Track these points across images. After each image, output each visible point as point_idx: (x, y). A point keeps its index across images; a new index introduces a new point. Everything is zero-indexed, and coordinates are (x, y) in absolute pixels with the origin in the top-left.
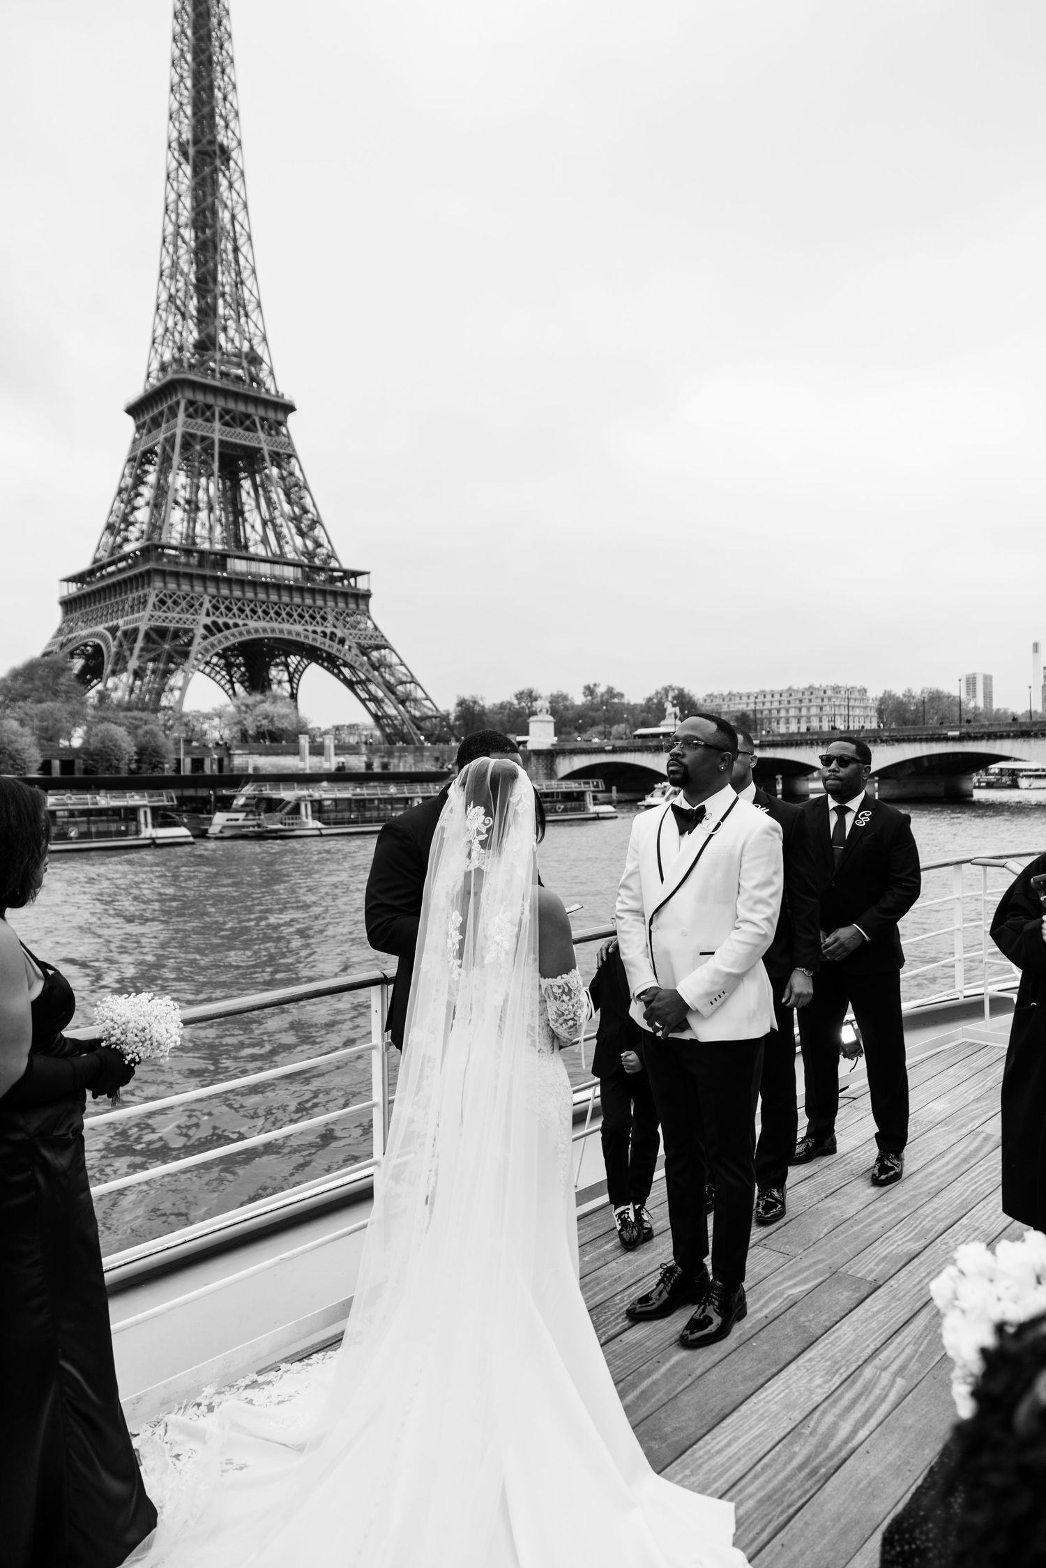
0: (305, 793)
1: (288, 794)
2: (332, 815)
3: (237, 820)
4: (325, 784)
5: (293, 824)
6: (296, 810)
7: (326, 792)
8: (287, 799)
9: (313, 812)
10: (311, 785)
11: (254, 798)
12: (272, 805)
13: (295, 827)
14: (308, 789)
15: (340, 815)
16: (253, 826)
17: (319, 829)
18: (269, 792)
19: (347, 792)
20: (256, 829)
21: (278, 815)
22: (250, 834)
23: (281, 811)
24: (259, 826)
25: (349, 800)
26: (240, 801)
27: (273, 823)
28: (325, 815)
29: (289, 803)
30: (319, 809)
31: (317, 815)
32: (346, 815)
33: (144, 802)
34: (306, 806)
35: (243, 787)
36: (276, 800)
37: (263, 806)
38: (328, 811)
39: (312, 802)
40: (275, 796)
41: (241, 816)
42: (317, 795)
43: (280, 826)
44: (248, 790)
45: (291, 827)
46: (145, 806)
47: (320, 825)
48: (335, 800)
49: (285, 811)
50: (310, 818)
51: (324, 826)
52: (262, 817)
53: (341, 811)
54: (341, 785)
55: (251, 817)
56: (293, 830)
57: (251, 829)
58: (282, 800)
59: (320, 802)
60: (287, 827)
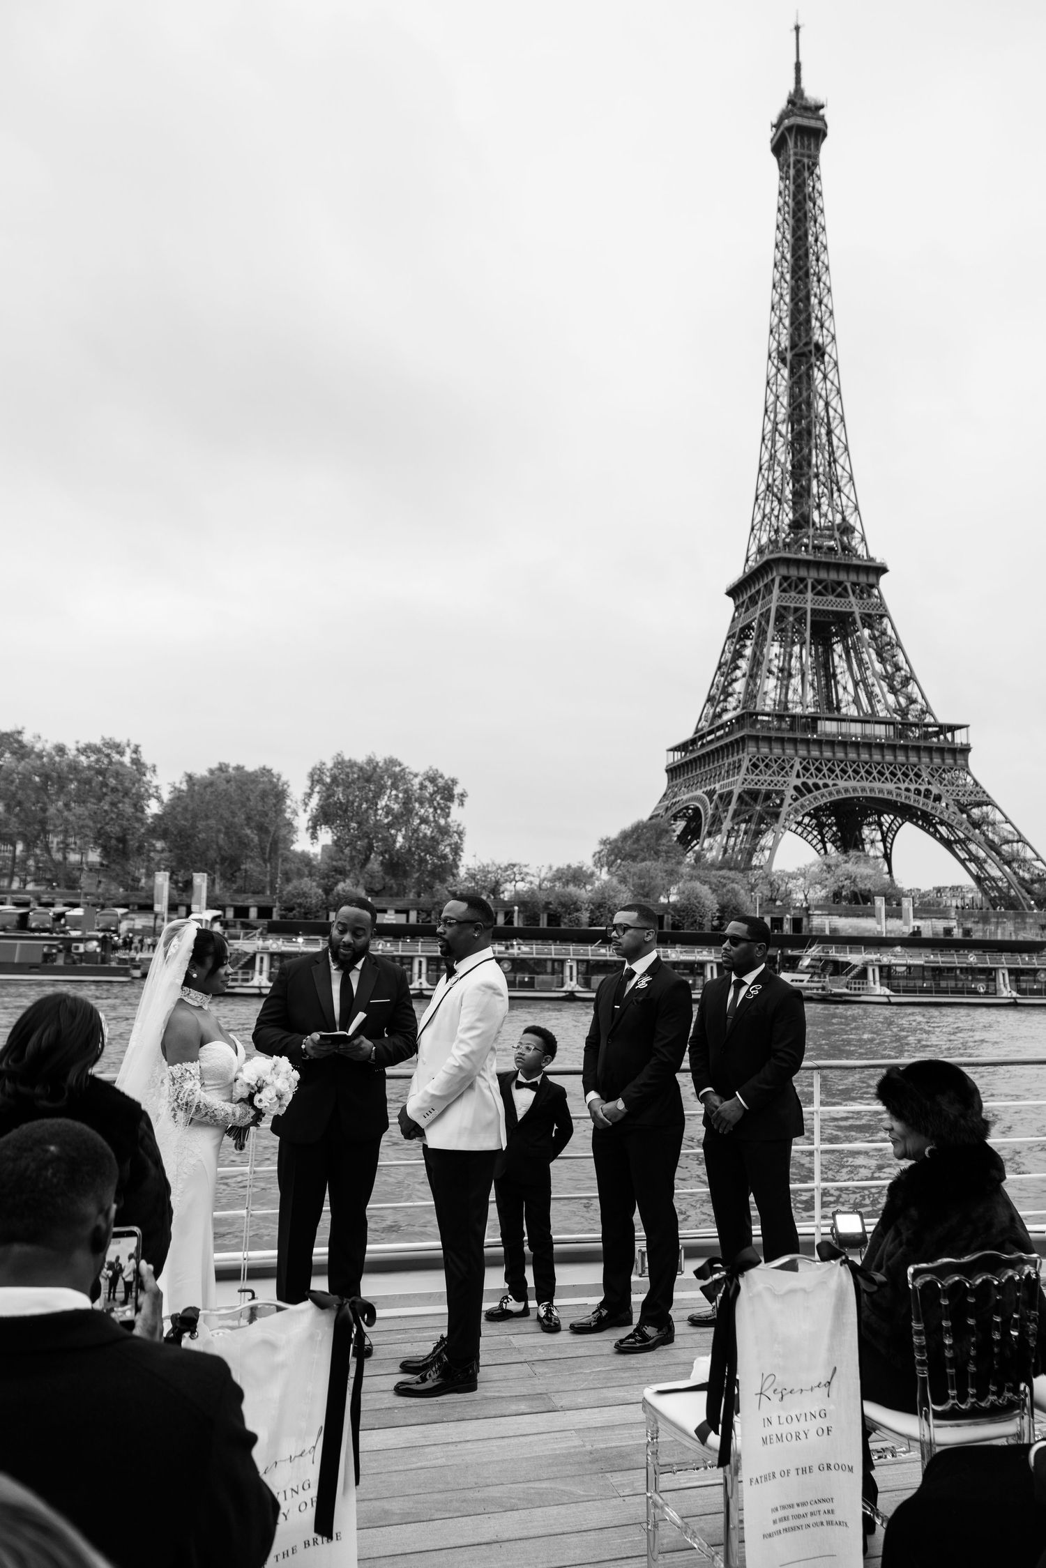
0: (873, 957)
1: (855, 958)
2: (902, 983)
3: (802, 981)
4: (898, 949)
5: (859, 989)
6: (863, 974)
7: (899, 958)
8: (854, 962)
9: (881, 977)
10: (883, 949)
11: (820, 960)
12: (839, 968)
13: (861, 992)
14: (875, 953)
15: (911, 983)
16: (817, 989)
17: (888, 996)
18: (834, 954)
19: (919, 959)
20: (820, 991)
21: (845, 979)
22: (815, 997)
23: (847, 974)
24: (823, 988)
25: (922, 967)
26: (806, 962)
27: (838, 987)
28: (895, 982)
29: (855, 966)
30: (887, 973)
31: (885, 981)
32: (919, 983)
33: (712, 958)
34: (874, 970)
35: (810, 947)
36: (843, 962)
37: (830, 968)
38: (899, 978)
39: (881, 968)
40: (841, 959)
41: (806, 977)
42: (886, 960)
43: (845, 990)
44: (815, 951)
45: (857, 992)
46: (711, 962)
47: (888, 992)
48: (909, 967)
49: (851, 975)
50: (878, 983)
51: (892, 993)
52: (827, 980)
53: (914, 979)
54: (916, 951)
55: (816, 979)
56: (860, 995)
57: (815, 991)
58: (848, 964)
59: (889, 967)
60: (853, 992)
